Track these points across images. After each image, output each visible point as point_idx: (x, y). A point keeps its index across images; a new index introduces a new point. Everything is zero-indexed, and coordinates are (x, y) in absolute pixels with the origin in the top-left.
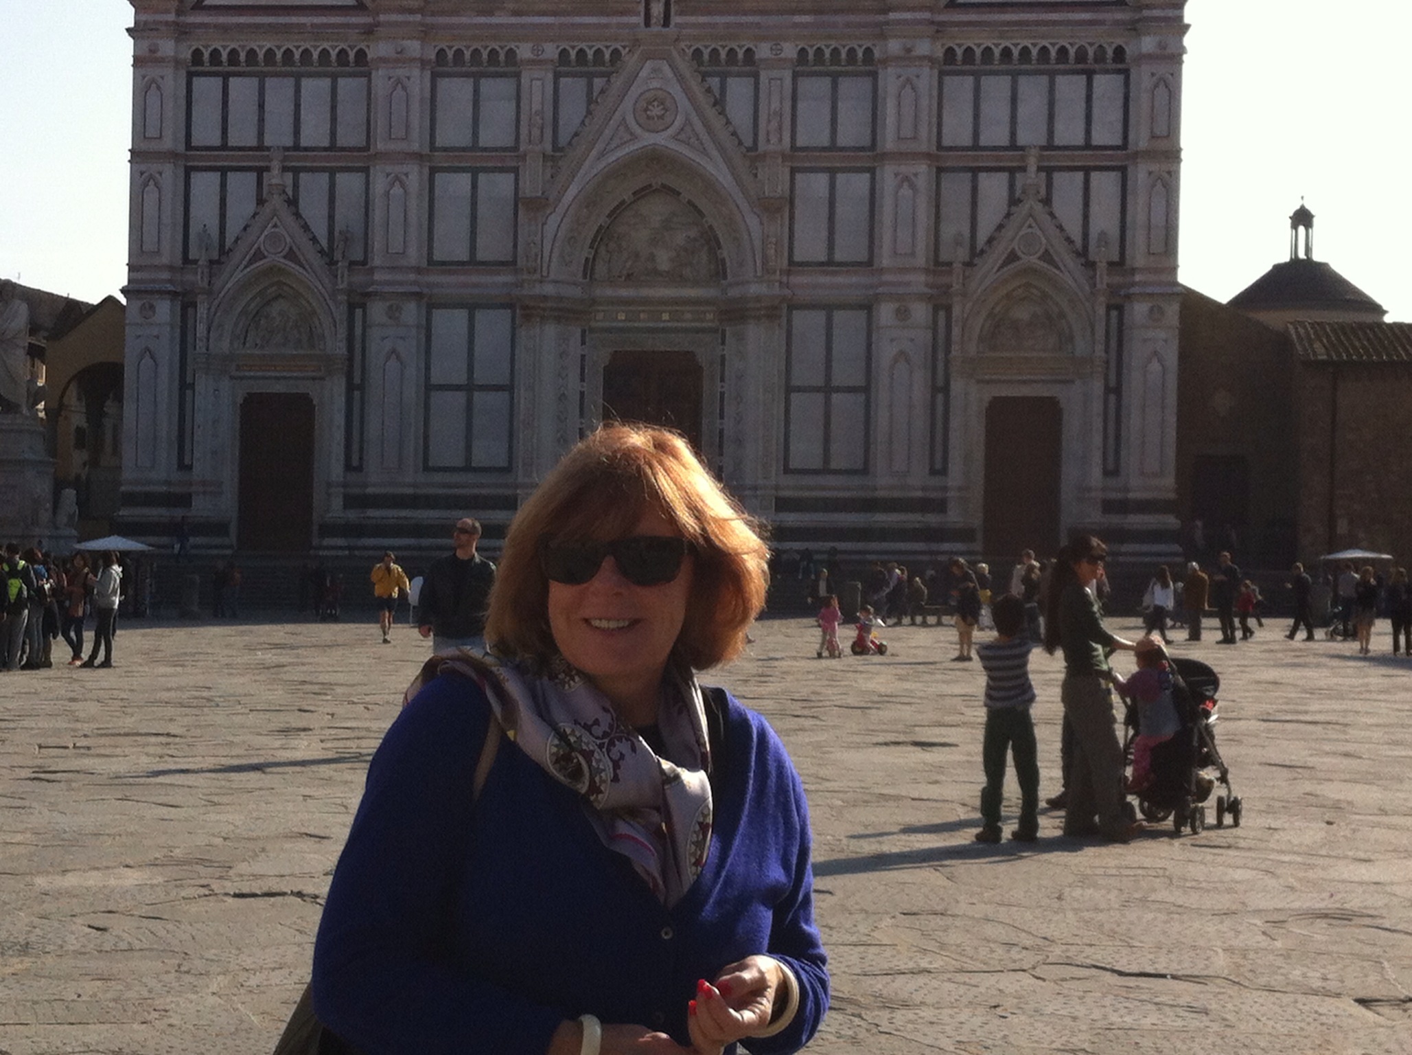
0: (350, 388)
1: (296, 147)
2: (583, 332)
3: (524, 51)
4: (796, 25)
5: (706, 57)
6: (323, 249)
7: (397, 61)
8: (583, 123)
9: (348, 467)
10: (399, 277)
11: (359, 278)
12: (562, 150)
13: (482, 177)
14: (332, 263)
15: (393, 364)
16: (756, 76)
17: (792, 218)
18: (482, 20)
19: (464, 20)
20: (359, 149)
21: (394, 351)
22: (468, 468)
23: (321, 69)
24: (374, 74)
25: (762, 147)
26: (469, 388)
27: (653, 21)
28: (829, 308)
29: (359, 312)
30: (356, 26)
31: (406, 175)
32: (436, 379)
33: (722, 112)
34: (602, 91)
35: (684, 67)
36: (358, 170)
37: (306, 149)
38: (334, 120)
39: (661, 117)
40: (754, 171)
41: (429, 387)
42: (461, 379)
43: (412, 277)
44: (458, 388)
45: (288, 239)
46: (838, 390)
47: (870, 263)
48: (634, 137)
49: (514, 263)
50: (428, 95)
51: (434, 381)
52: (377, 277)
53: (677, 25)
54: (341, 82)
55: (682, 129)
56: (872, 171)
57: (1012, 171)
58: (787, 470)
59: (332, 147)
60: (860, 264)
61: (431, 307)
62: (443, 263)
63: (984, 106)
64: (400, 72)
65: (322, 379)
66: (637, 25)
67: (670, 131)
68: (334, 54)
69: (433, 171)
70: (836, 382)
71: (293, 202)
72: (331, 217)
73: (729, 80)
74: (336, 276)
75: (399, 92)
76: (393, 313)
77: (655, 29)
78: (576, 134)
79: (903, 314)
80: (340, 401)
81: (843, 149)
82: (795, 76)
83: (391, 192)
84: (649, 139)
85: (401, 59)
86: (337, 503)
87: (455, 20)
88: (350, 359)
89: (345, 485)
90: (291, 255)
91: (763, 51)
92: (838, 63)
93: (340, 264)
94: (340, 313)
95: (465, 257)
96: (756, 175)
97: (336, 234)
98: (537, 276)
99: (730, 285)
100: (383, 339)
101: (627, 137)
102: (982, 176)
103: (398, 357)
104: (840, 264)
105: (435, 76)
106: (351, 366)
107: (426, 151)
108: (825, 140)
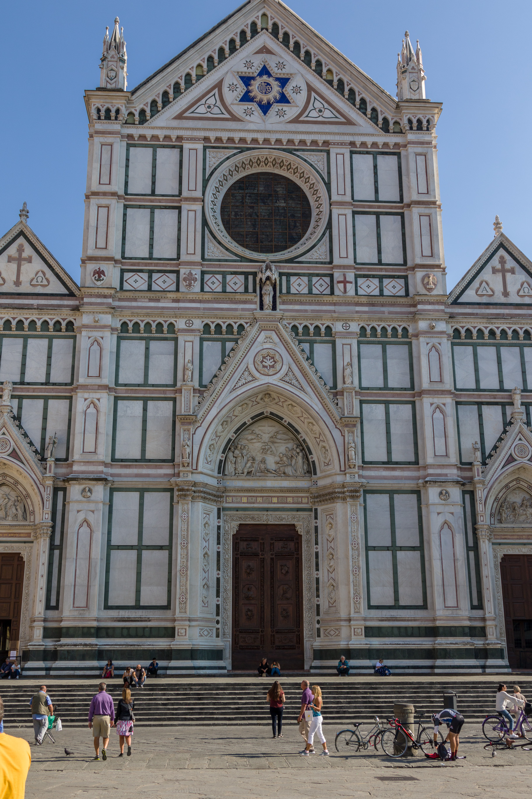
0: (52, 547)
1: (22, 383)
2: (219, 510)
3: (180, 324)
4: (357, 312)
5: (300, 330)
6: (36, 450)
7: (95, 327)
8: (220, 369)
9: (48, 607)
10: (91, 468)
11: (62, 471)
12: (205, 386)
13: (150, 404)
14: (43, 459)
15: (85, 529)
16: (334, 343)
17: (362, 433)
18: (152, 304)
19: (139, 304)
20: (66, 384)
21: (85, 521)
22: (138, 607)
23: (41, 333)
24: (78, 336)
25: (340, 386)
26: (140, 548)
27: (265, 307)
28: (391, 493)
29: (60, 494)
30: (68, 306)
31: (99, 400)
32: (114, 542)
33: (312, 364)
34: (233, 350)
35: (287, 335)
36: (65, 398)
37: (28, 384)
38: (49, 365)
39: (273, 366)
40: (336, 401)
41: (110, 547)
42: (134, 542)
43: (101, 468)
44: (131, 547)
45: (12, 443)
46: (401, 548)
47: (416, 463)
48: (254, 379)
49: (173, 460)
50: (115, 350)
51: (113, 543)
52: (75, 468)
53: (280, 310)
54: (55, 342)
55: (286, 374)
56: (413, 403)
57: (503, 405)
58: (370, 607)
59: (47, 383)
60: (409, 463)
61: (112, 490)
62: (122, 460)
63: (481, 364)
64: (97, 334)
65: (32, 542)
66: (256, 309)
67: (279, 375)
68: (51, 323)
69: (116, 399)
70: (398, 544)
71: (17, 418)
72: (44, 429)
73: (315, 345)
74: (45, 469)
75: (95, 346)
76: (86, 493)
77: (268, 311)
78: (215, 376)
79: (444, 495)
80: (44, 558)
81: (393, 389)
82: (359, 343)
83: (88, 411)
84: (265, 380)
85: (97, 326)
86: (38, 633)
87: (134, 304)
88: (53, 527)
89: (45, 620)
90: (14, 454)
91: (338, 327)
92: (386, 336)
93: (49, 459)
94: (48, 494)
95: (138, 456)
96: (337, 405)
97: (47, 440)
98: (189, 469)
99: (320, 478)
100: (78, 511)
101: (250, 378)
102: (484, 408)
103: (89, 525)
104: (397, 463)
105: (119, 339)
106: (53, 532)
107: (112, 385)
108: (380, 383)
